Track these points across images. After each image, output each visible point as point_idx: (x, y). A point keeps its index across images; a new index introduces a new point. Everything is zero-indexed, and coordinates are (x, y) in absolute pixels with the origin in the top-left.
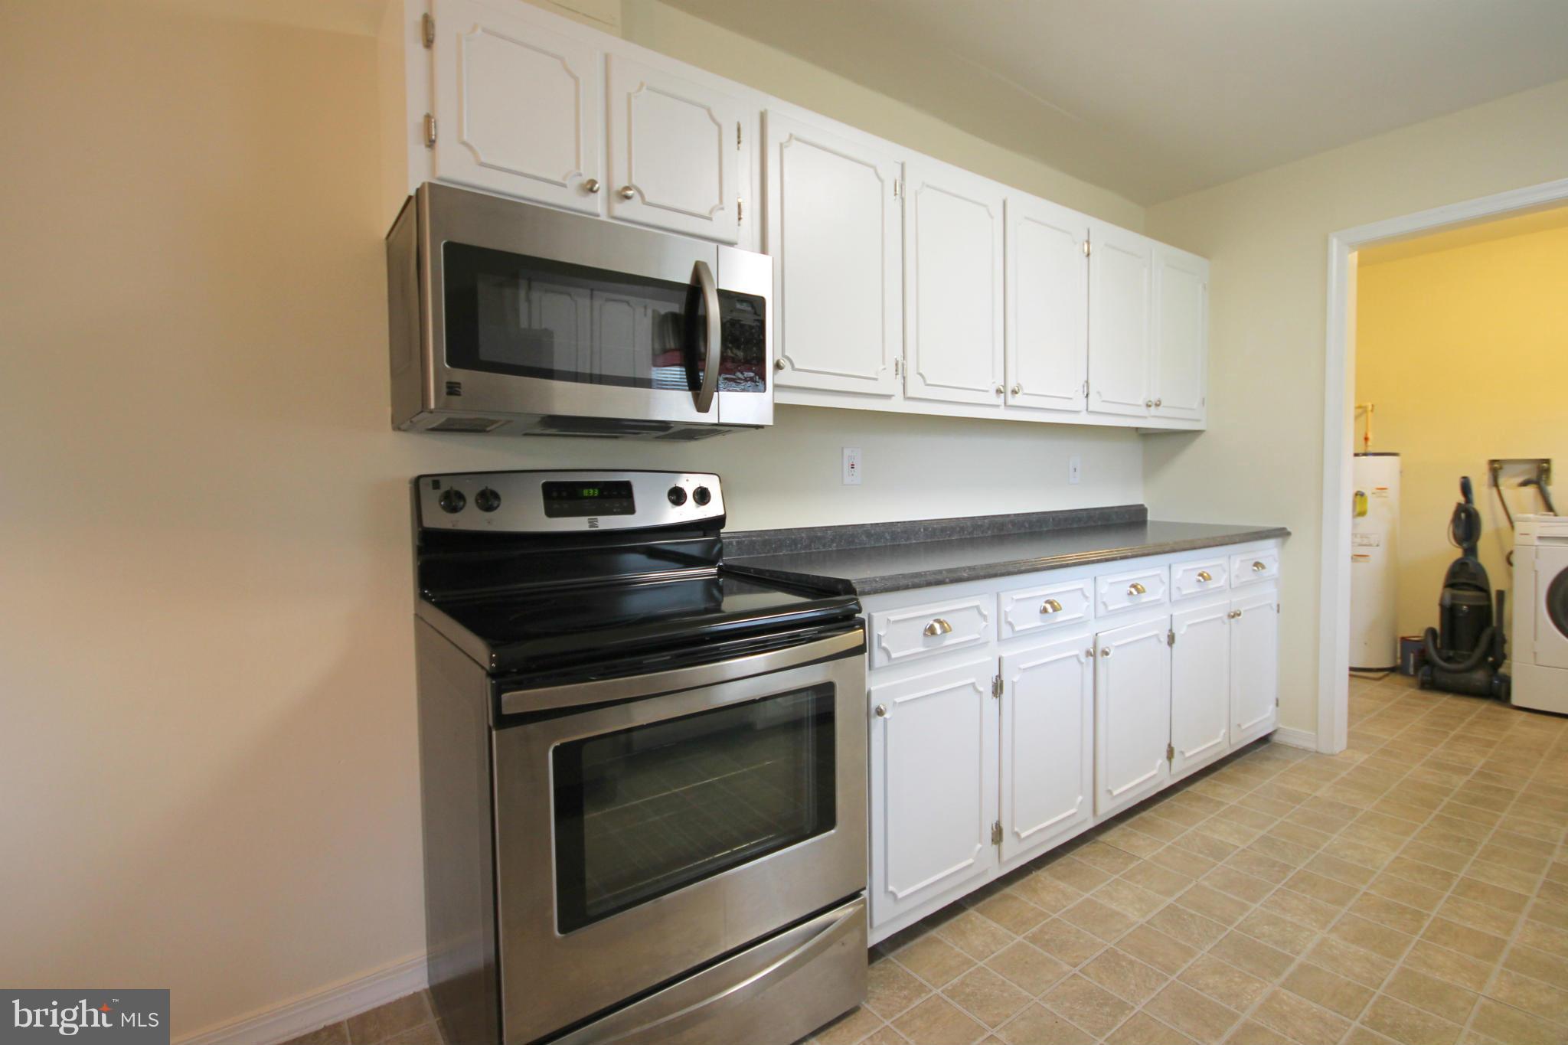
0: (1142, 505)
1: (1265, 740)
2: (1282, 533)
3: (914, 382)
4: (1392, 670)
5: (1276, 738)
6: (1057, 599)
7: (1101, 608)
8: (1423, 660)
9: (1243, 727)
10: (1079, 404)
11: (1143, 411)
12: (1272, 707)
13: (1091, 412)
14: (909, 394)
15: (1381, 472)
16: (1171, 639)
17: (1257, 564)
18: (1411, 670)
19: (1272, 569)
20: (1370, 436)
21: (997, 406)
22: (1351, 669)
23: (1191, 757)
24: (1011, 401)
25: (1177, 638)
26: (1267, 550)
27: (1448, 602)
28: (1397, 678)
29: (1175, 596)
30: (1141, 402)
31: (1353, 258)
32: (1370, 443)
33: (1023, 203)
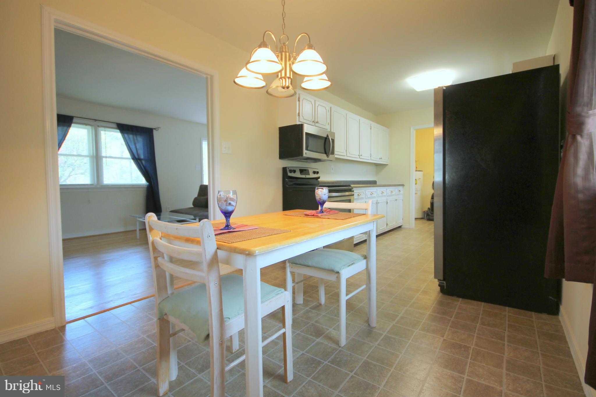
0: (376, 181)
1: (400, 227)
2: (403, 185)
3: (348, 153)
4: (422, 218)
5: (402, 227)
6: (373, 192)
7: (378, 195)
8: (428, 215)
9: (398, 222)
10: (369, 158)
11: (379, 160)
12: (402, 220)
13: (372, 160)
14: (348, 156)
15: (420, 174)
16: (387, 203)
17: (399, 191)
18: (425, 218)
19: (402, 192)
20: (417, 167)
21: (358, 158)
22: (415, 218)
23: (390, 226)
24: (360, 157)
25: (388, 203)
26: (401, 188)
27: (432, 202)
28: (423, 220)
29: (388, 195)
30: (379, 158)
31: (415, 131)
32: (417, 168)
33: (363, 120)
